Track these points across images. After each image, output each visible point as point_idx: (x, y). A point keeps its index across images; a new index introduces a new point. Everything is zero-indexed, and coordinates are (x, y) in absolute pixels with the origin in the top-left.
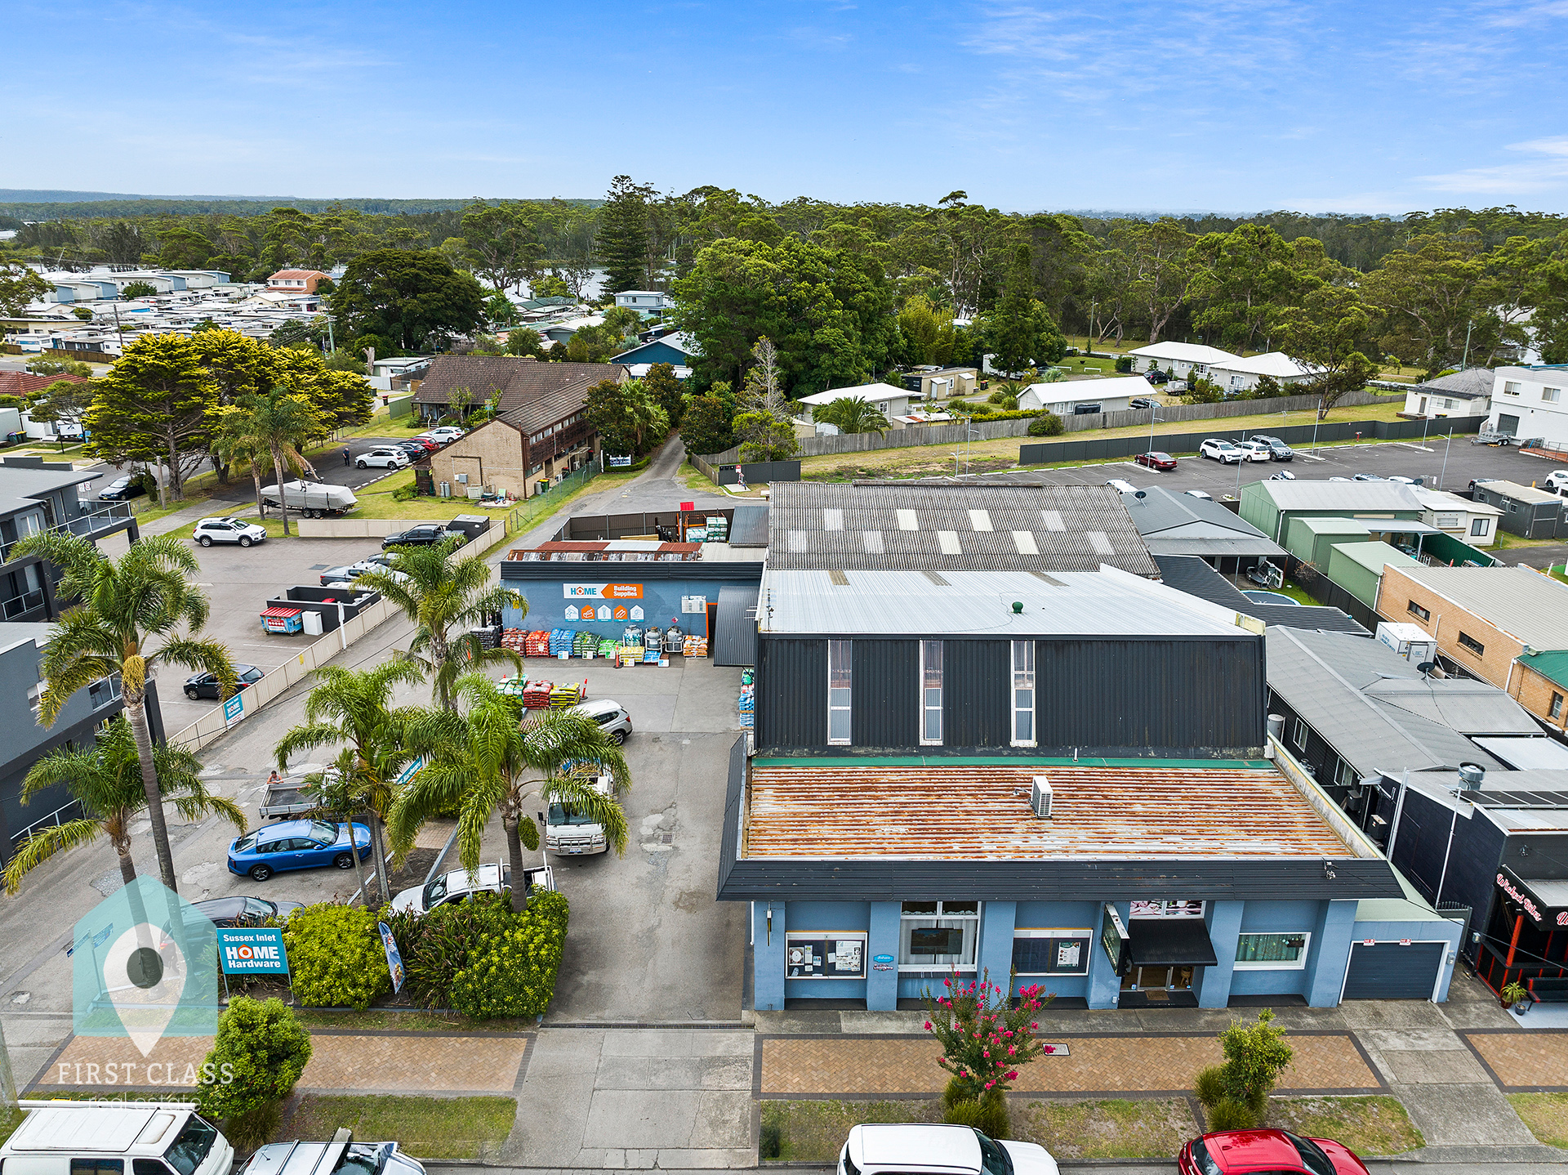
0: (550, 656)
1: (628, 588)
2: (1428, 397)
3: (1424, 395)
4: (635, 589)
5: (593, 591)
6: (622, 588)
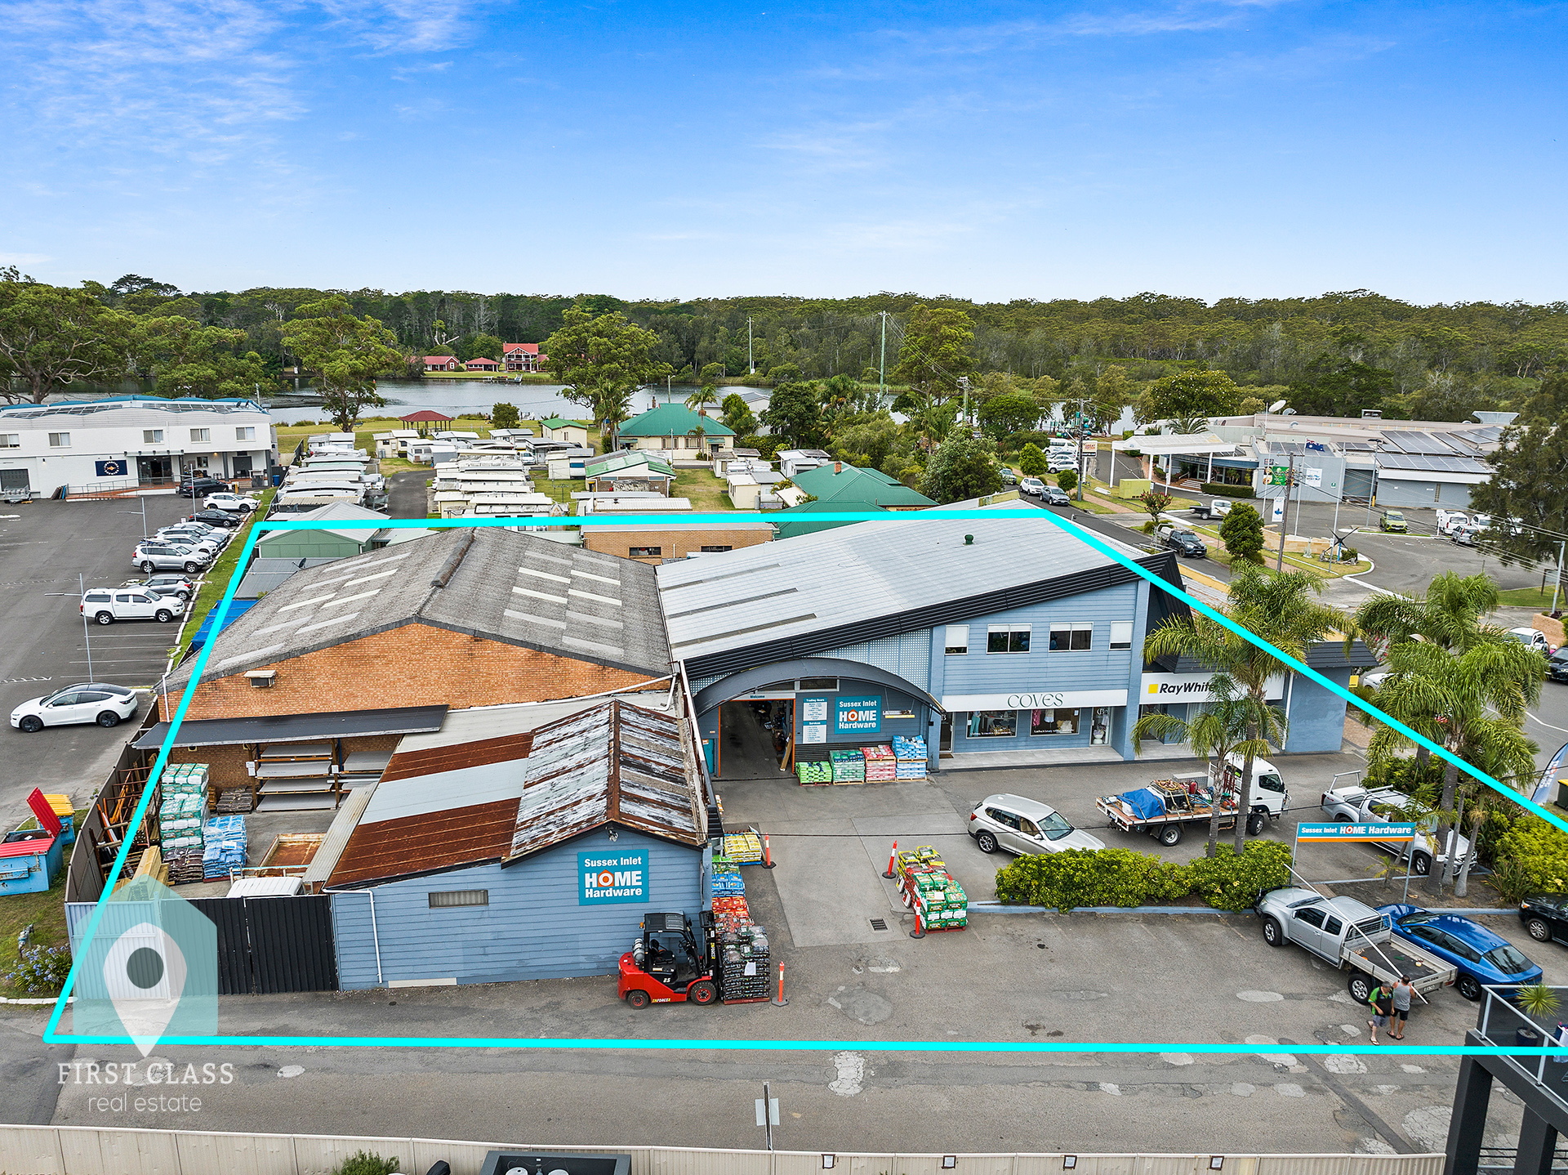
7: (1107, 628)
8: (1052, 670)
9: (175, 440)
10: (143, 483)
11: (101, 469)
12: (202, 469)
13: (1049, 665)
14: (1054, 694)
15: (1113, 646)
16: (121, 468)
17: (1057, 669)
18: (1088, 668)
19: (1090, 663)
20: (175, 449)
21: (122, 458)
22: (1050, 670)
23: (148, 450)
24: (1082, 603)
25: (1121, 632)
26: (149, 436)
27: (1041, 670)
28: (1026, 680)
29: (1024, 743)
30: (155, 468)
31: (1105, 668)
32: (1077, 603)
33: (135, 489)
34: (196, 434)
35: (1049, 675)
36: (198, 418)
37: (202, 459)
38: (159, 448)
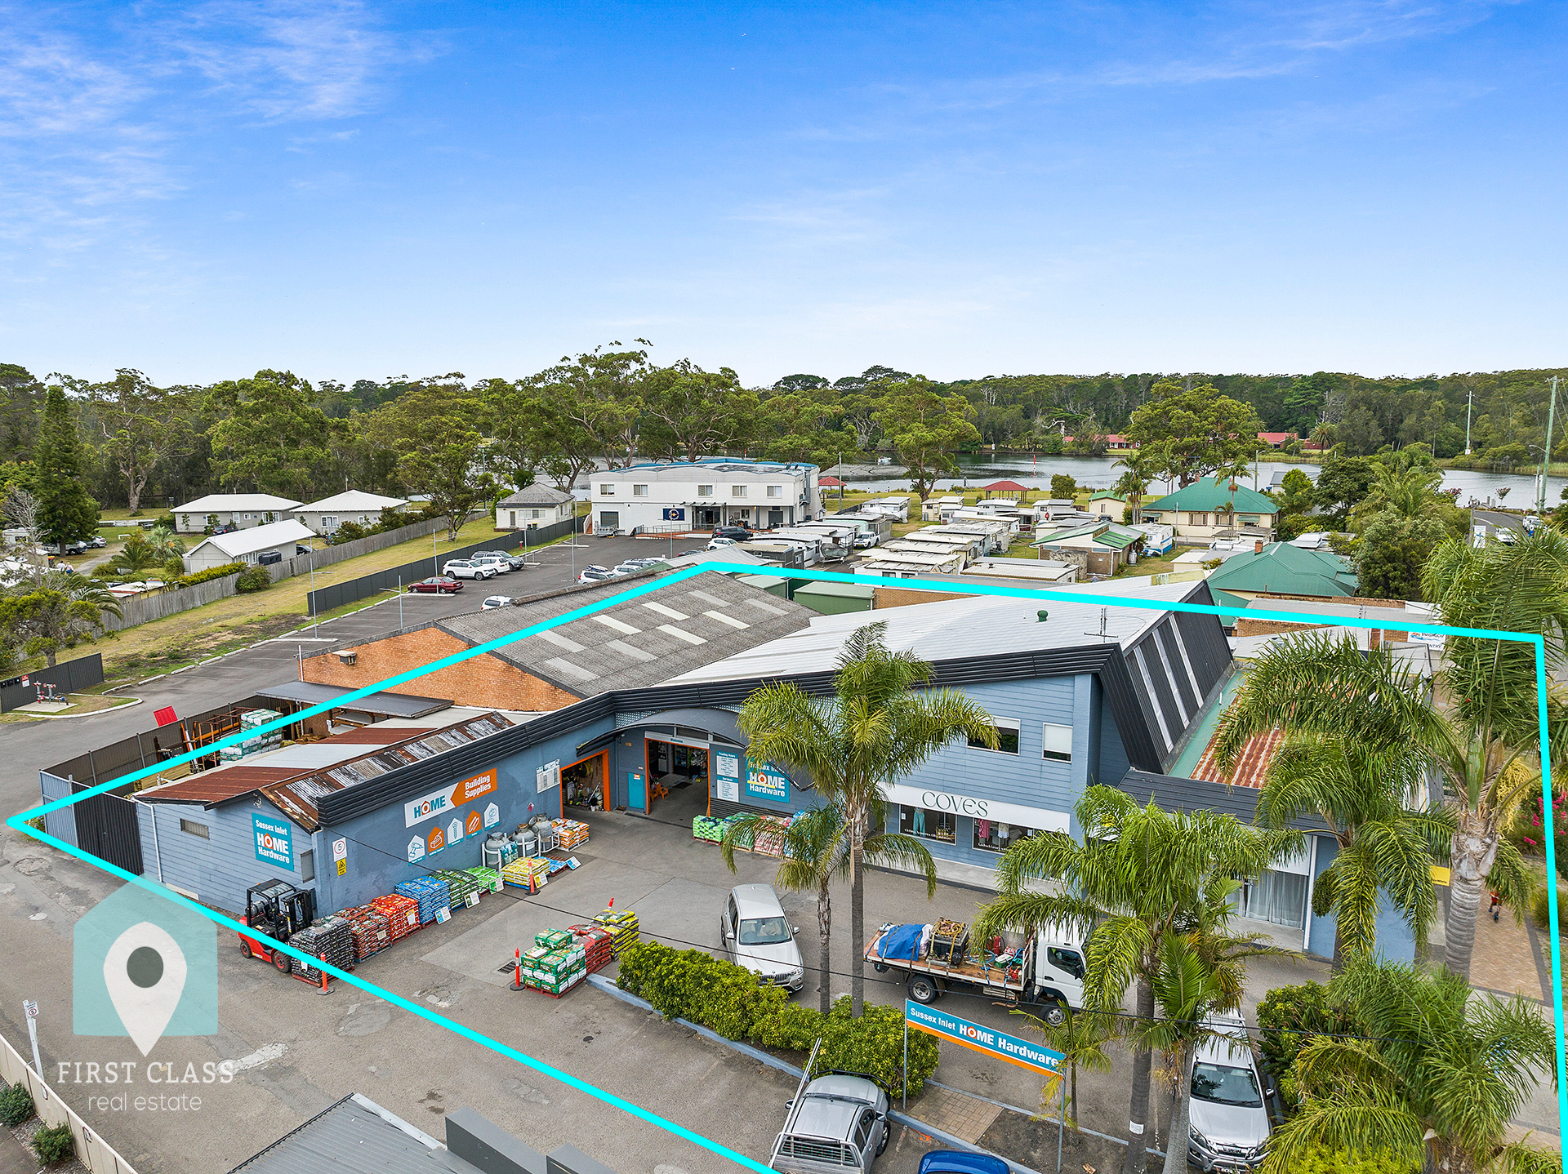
0: (427, 924)
1: (481, 780)
2: (516, 511)
3: (513, 510)
4: (488, 779)
5: (440, 802)
6: (475, 783)
7: (1038, 730)
8: (971, 770)
9: (722, 495)
10: (695, 529)
11: (666, 514)
12: (744, 520)
13: (968, 763)
14: (977, 800)
15: (1048, 754)
16: (680, 515)
17: (980, 771)
18: (1015, 777)
19: (1019, 771)
20: (720, 502)
21: (682, 507)
22: (968, 769)
23: (700, 501)
24: (1005, 694)
25: (1059, 738)
26: (703, 490)
27: (959, 768)
28: (942, 777)
29: (966, 855)
30: (708, 516)
31: (1038, 780)
32: (998, 693)
33: (689, 532)
34: (738, 490)
35: (967, 775)
36: (739, 477)
37: (745, 511)
38: (708, 501)
